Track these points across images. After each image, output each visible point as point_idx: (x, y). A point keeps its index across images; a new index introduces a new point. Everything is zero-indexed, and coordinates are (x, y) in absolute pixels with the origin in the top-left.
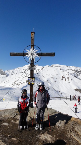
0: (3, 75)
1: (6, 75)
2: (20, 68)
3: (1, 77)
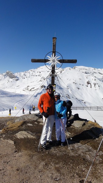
1: (16, 79)
2: (33, 70)
3: (10, 81)
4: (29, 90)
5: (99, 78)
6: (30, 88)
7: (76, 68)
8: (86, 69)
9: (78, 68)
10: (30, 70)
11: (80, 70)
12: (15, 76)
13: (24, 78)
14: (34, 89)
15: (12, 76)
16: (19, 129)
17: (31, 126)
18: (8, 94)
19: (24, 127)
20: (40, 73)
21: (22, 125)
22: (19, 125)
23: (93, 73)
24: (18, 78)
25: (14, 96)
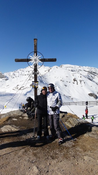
0: (2, 79)
2: (22, 70)
4: (19, 88)
5: (84, 75)
6: (19, 87)
7: (63, 67)
8: (72, 67)
9: (64, 66)
10: (19, 70)
11: (66, 68)
12: (4, 76)
13: (14, 78)
14: (23, 88)
15: (2, 76)
16: (4, 124)
17: (15, 121)
19: (9, 122)
20: (29, 72)
21: (7, 120)
22: (4, 120)
23: (79, 70)
24: (7, 77)
25: (4, 95)
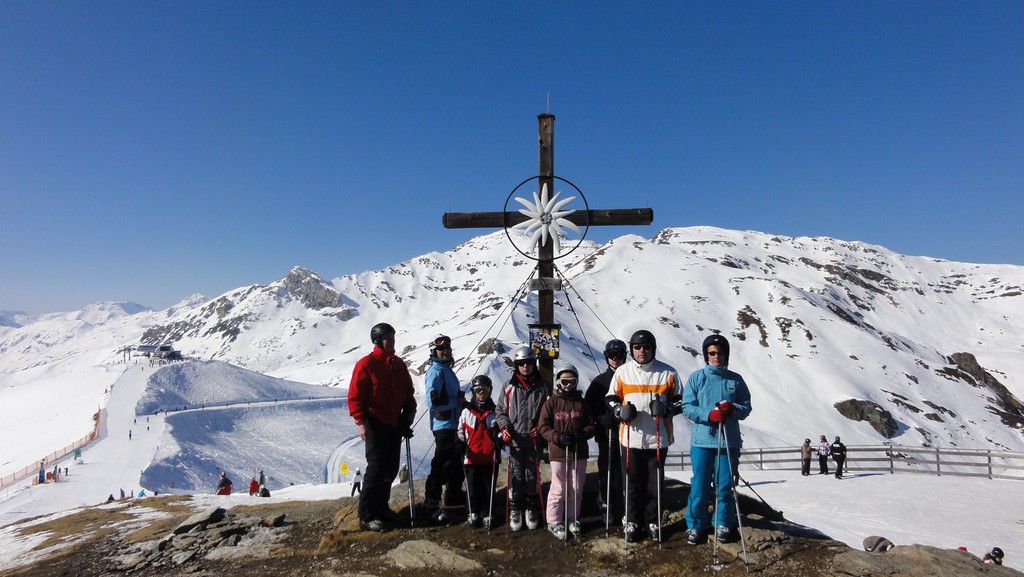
0: (323, 310)
1: (340, 310)
2: (433, 260)
3: (308, 324)
4: (415, 366)
5: (807, 289)
6: (417, 359)
7: (672, 240)
8: (729, 244)
9: (682, 238)
10: (415, 260)
11: (693, 248)
13: (386, 305)
15: (321, 294)
18: (296, 396)
20: (473, 271)
23: (771, 262)
24: (352, 303)
